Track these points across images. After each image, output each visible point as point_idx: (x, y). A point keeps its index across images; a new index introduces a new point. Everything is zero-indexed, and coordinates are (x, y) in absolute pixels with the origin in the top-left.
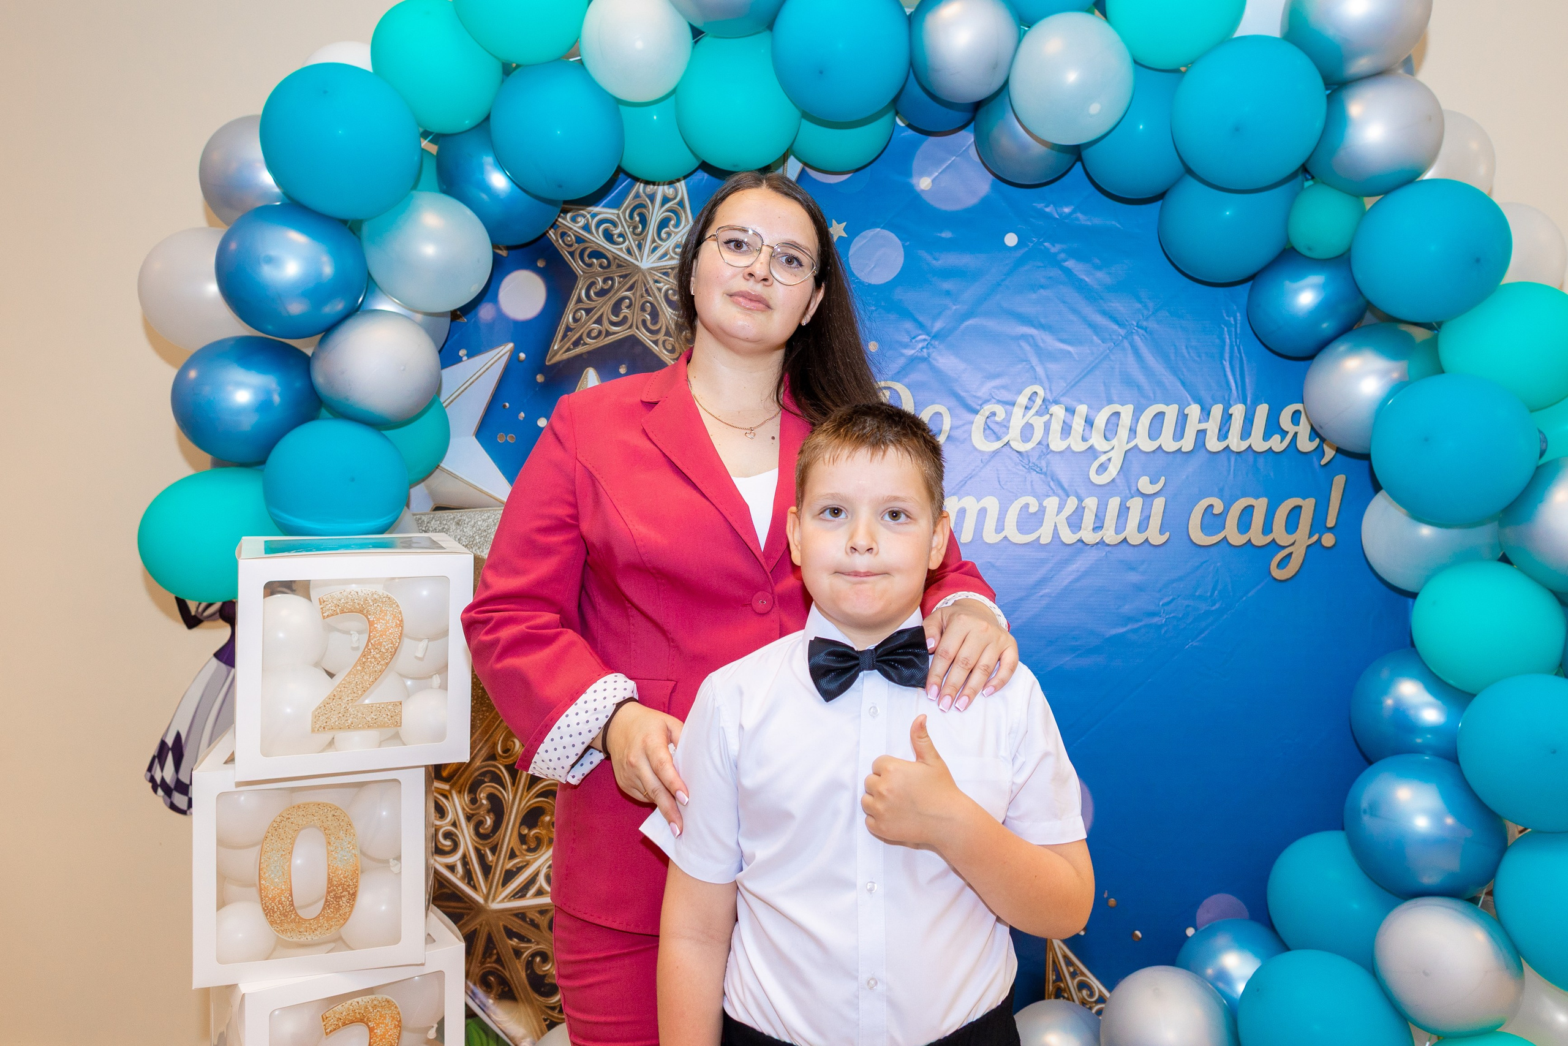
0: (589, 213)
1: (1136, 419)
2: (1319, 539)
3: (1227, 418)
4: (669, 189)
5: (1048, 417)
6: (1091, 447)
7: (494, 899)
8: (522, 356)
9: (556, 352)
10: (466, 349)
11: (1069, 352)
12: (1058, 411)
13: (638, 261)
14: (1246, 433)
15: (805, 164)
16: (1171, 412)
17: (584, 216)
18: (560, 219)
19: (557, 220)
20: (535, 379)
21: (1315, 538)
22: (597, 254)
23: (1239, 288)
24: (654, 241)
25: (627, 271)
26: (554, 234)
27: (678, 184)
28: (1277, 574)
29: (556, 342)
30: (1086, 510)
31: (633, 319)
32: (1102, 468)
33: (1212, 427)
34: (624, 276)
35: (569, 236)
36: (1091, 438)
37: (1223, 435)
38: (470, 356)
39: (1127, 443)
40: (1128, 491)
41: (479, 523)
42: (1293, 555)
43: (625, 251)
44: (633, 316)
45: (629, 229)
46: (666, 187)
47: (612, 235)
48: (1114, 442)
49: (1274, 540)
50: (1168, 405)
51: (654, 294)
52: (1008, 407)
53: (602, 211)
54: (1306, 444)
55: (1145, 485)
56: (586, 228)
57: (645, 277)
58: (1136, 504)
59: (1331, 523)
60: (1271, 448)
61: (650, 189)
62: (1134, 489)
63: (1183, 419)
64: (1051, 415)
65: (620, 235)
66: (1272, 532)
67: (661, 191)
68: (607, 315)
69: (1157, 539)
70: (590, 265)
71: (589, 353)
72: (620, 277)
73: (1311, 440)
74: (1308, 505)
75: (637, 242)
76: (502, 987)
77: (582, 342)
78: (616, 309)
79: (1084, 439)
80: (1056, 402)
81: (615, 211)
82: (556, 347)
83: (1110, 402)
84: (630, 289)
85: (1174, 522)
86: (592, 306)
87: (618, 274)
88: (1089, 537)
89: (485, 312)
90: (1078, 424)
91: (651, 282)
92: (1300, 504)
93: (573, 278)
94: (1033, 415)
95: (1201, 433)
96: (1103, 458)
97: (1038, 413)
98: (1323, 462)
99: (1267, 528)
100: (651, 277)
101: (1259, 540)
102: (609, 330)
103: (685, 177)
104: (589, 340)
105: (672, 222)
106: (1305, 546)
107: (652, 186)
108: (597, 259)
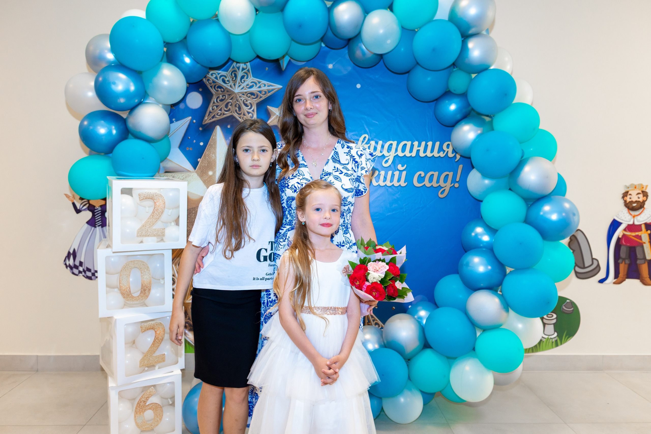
0: (217, 73)
1: (398, 145)
2: (454, 185)
3: (426, 146)
4: (244, 65)
5: (369, 145)
6: (383, 155)
7: (187, 299)
8: (194, 121)
9: (206, 120)
10: (175, 118)
11: (377, 124)
12: (373, 143)
13: (233, 89)
14: (432, 151)
15: (291, 58)
16: (409, 144)
17: (215, 74)
18: (208, 75)
19: (206, 75)
20: (199, 129)
21: (453, 184)
22: (220, 87)
23: (431, 103)
24: (239, 83)
25: (230, 93)
26: (205, 80)
27: (247, 64)
28: (441, 196)
29: (206, 116)
30: (381, 175)
31: (232, 109)
32: (387, 161)
33: (422, 149)
34: (229, 95)
35: (210, 80)
36: (383, 152)
37: (425, 151)
38: (177, 121)
39: (395, 153)
40: (394, 170)
41: (180, 177)
42: (446, 190)
43: (229, 86)
44: (232, 108)
45: (231, 78)
46: (243, 64)
47: (225, 81)
48: (391, 153)
49: (440, 185)
50: (408, 141)
51: (239, 101)
52: (357, 141)
53: (222, 72)
54: (451, 155)
55: (400, 167)
56: (216, 78)
57: (236, 95)
58: (397, 173)
59: (458, 180)
60: (440, 156)
61: (238, 65)
62: (396, 168)
63: (412, 146)
64: (370, 144)
65: (228, 81)
66: (439, 182)
67: (242, 66)
68: (223, 108)
69: (403, 184)
70: (217, 91)
71: (218, 121)
72: (228, 95)
73: (453, 153)
74: (451, 174)
75: (233, 83)
76: (190, 327)
77: (215, 117)
78: (227, 106)
79: (381, 152)
80: (372, 140)
81: (226, 72)
82: (206, 118)
83: (389, 140)
84: (231, 99)
85: (409, 179)
86: (218, 105)
87: (227, 94)
88: (382, 184)
89: (182, 106)
90: (379, 147)
91: (238, 97)
92: (448, 174)
93: (212, 95)
94: (365, 144)
95: (418, 151)
96: (387, 158)
97: (366, 143)
98: (456, 160)
99: (438, 181)
100: (238, 95)
101: (435, 185)
102: (225, 113)
103: (250, 62)
104: (217, 116)
105: (246, 77)
106: (449, 187)
107: (238, 64)
108: (220, 88)
